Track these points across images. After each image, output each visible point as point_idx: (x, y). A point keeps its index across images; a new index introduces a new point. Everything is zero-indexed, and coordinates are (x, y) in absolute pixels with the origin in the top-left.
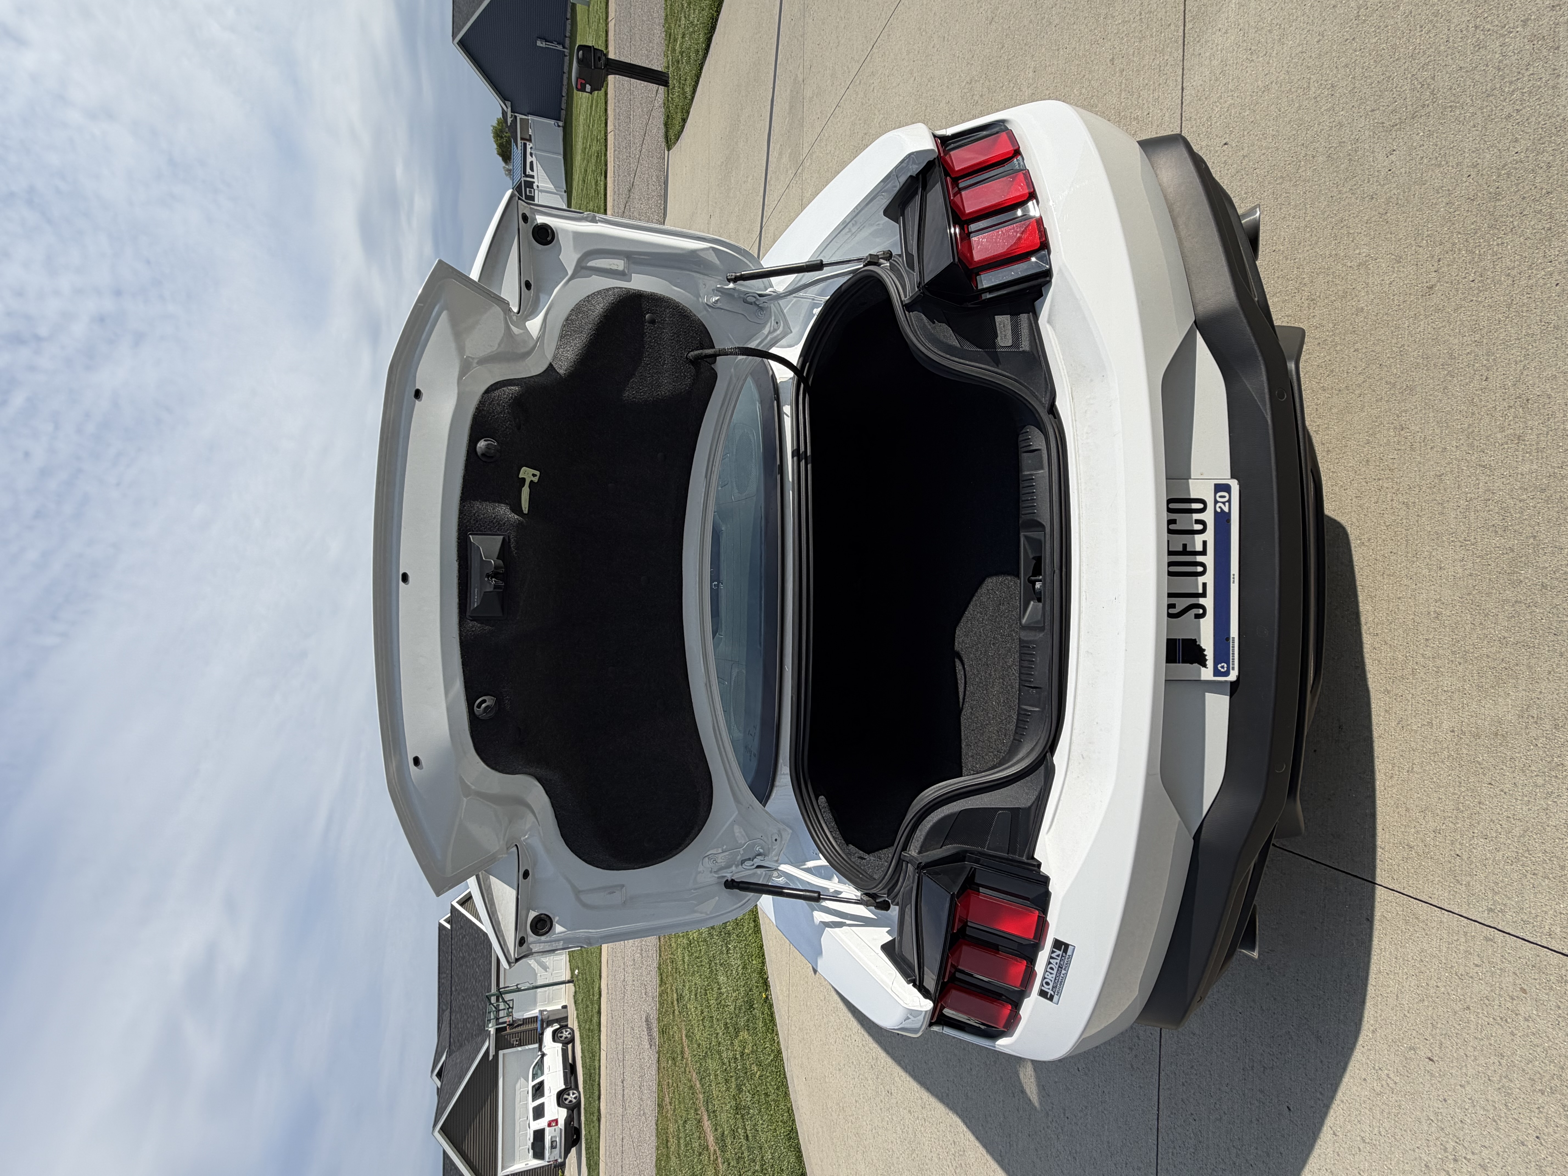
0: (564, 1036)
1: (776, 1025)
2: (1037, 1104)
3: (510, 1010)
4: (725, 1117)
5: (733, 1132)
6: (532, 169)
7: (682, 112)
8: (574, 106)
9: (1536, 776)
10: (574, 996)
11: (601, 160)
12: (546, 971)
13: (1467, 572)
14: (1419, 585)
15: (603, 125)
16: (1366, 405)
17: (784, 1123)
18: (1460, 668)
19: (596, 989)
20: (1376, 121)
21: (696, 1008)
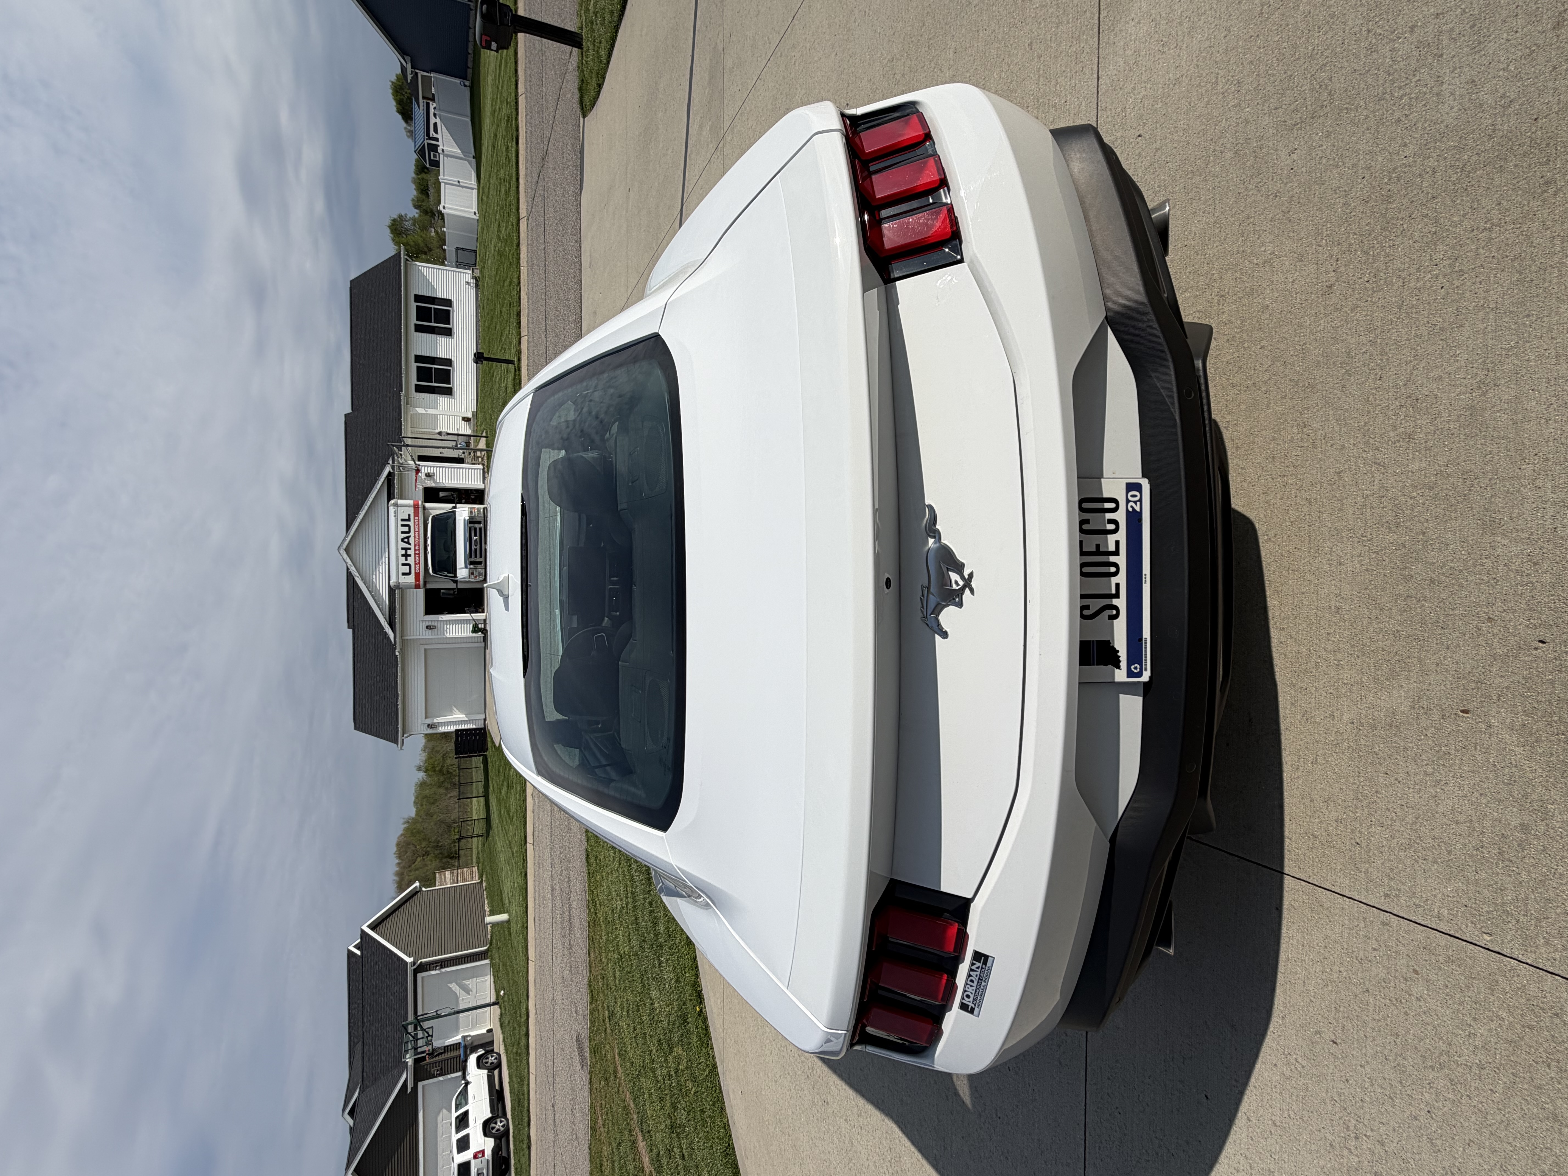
0: (490, 1061)
1: (711, 1039)
2: (970, 1106)
3: (430, 1038)
4: (660, 1137)
5: (669, 1151)
6: (436, 131)
7: (598, 77)
8: (482, 64)
9: (1426, 765)
10: (500, 1019)
11: (511, 125)
12: (469, 994)
13: (1364, 567)
14: (1321, 580)
15: (513, 87)
16: (1272, 402)
17: (721, 1140)
18: (1359, 661)
19: (523, 1010)
20: (1279, 119)
21: (629, 1025)
